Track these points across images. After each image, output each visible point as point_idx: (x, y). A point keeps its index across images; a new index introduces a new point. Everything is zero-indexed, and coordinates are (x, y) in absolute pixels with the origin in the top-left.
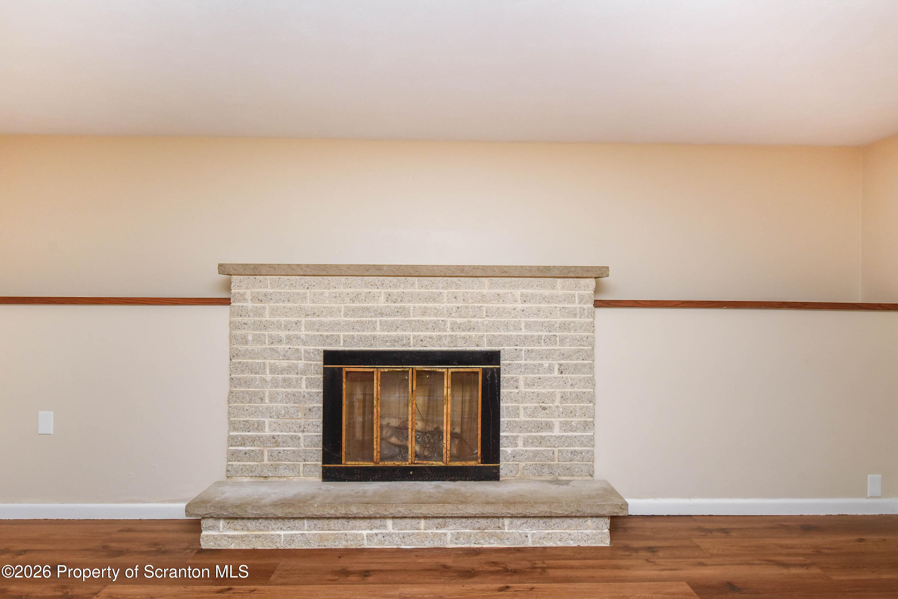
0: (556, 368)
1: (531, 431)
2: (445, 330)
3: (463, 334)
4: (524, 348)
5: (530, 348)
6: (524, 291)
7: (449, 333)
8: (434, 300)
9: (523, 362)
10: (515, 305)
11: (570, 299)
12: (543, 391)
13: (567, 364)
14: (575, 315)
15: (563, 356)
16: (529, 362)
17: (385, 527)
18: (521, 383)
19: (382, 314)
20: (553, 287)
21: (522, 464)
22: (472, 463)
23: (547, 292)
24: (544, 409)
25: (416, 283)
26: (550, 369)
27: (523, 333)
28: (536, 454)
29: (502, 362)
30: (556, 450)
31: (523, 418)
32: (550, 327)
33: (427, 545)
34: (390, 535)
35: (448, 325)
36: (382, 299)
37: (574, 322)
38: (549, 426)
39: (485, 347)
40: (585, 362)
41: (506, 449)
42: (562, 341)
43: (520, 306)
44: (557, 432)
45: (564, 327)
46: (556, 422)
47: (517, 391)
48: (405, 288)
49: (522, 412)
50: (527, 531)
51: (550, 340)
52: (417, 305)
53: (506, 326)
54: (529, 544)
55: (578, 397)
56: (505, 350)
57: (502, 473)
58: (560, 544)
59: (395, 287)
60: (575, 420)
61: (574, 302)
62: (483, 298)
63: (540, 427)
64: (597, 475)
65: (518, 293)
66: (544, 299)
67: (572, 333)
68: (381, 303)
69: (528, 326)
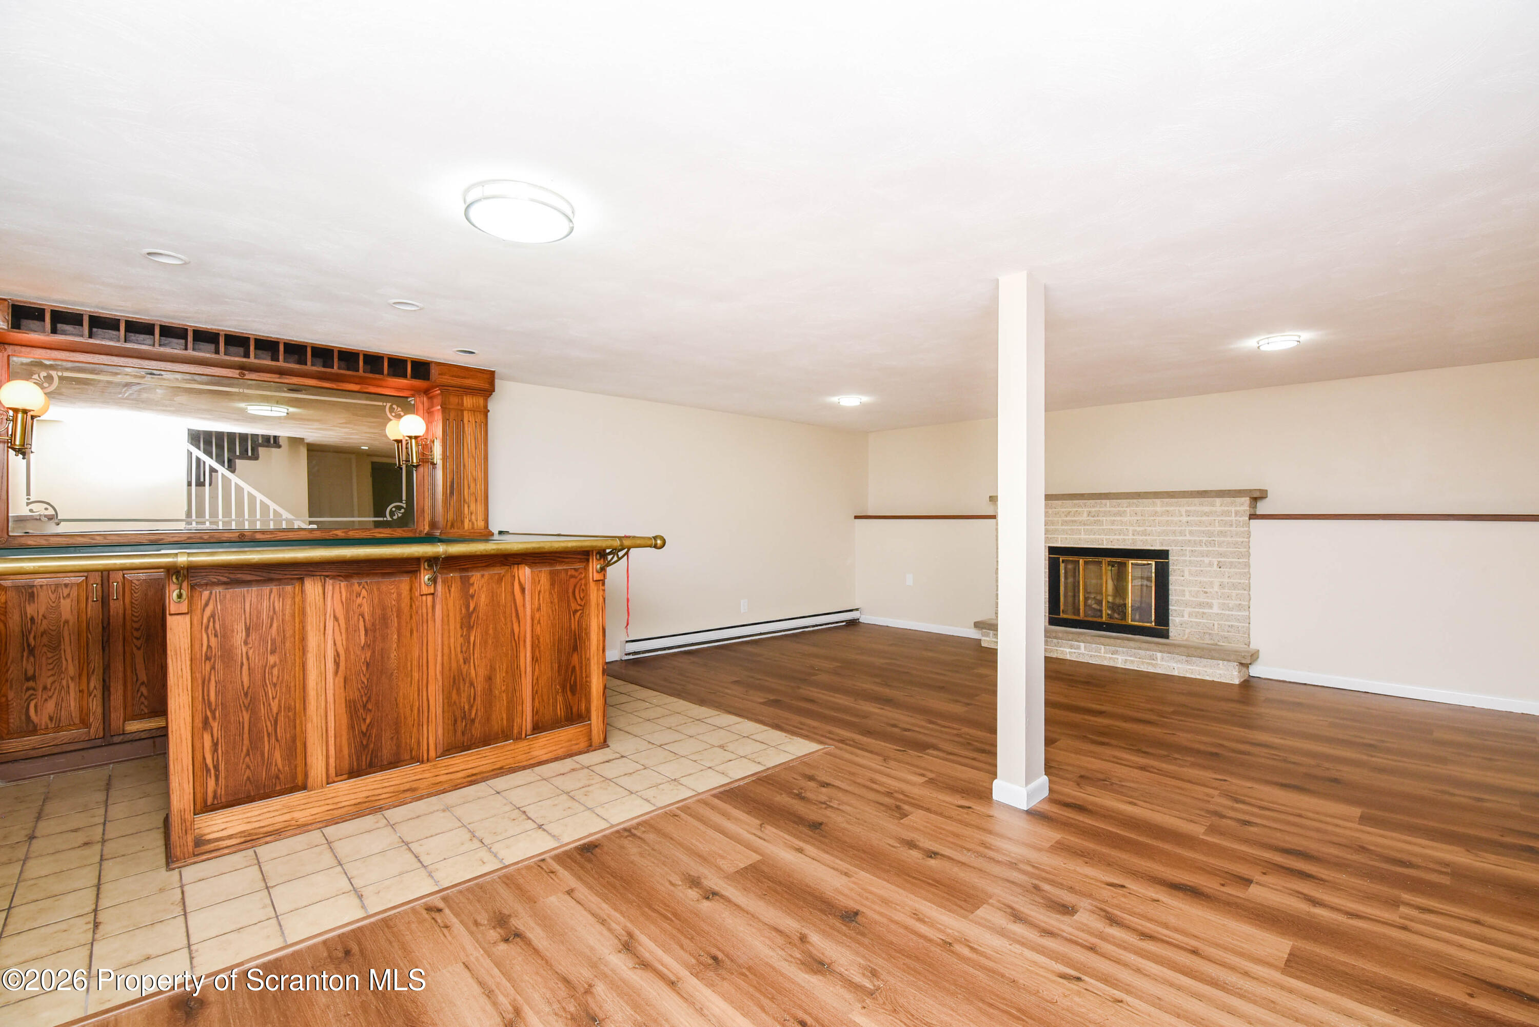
0: (1216, 563)
1: (1194, 608)
2: (1128, 535)
3: (1141, 538)
4: (1188, 548)
5: (1193, 549)
6: (1188, 508)
7: (1131, 537)
8: (1121, 516)
9: (1187, 558)
10: (1181, 518)
11: (1228, 513)
12: (1205, 579)
13: (1225, 562)
14: (1231, 525)
15: (1221, 555)
16: (1192, 558)
17: (1079, 648)
18: (1186, 573)
19: (1085, 524)
20: (1213, 506)
21: (1187, 631)
22: (1148, 625)
23: (1206, 509)
24: (1206, 593)
25: (1108, 504)
26: (1210, 564)
27: (1188, 537)
28: (1198, 624)
29: (1170, 557)
30: (1216, 623)
31: (1187, 597)
32: (1210, 534)
33: (1106, 663)
34: (1083, 654)
35: (1131, 532)
36: (1085, 514)
37: (1230, 531)
38: (1210, 606)
39: (1157, 547)
40: (1241, 560)
41: (1175, 619)
42: (1220, 544)
43: (1184, 519)
44: (1216, 610)
45: (1221, 533)
46: (1215, 602)
47: (1183, 578)
48: (1100, 507)
49: (1187, 594)
50: (1174, 665)
51: (1211, 543)
52: (1108, 519)
53: (1174, 532)
54: (1176, 673)
55: (1234, 586)
56: (1173, 550)
57: (1171, 634)
58: (1198, 677)
59: (1094, 507)
60: (1232, 603)
61: (1230, 516)
62: (1156, 513)
63: (1201, 605)
64: (1251, 646)
65: (1183, 510)
66: (1206, 514)
67: (1229, 539)
68: (1084, 517)
69: (1191, 533)
